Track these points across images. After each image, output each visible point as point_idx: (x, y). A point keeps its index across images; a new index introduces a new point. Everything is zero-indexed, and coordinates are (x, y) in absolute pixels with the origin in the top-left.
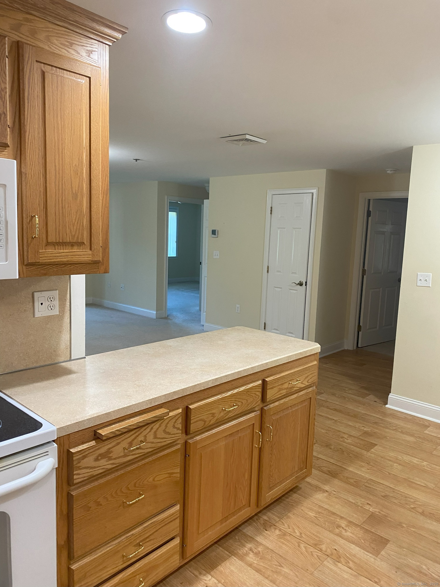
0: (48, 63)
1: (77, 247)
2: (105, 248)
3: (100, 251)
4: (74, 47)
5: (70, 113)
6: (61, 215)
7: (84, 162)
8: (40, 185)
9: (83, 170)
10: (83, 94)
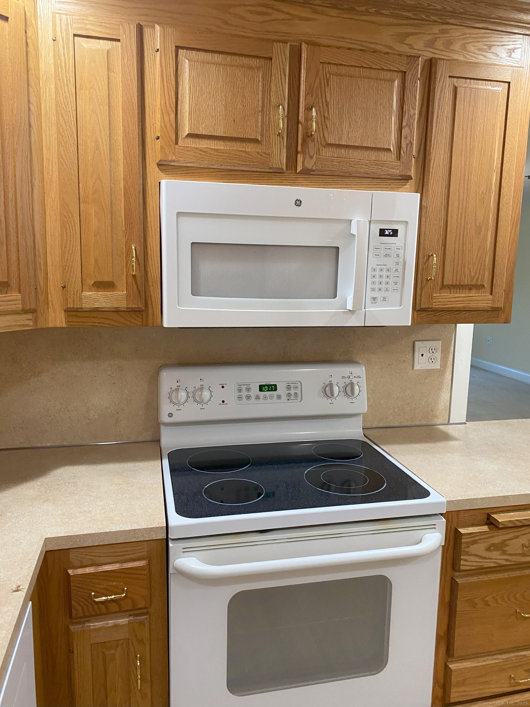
0: (462, 76)
1: (475, 291)
2: (509, 292)
3: (503, 296)
4: (493, 49)
5: (482, 130)
6: (460, 252)
7: (493, 187)
8: (440, 219)
9: (490, 197)
10: (499, 104)
